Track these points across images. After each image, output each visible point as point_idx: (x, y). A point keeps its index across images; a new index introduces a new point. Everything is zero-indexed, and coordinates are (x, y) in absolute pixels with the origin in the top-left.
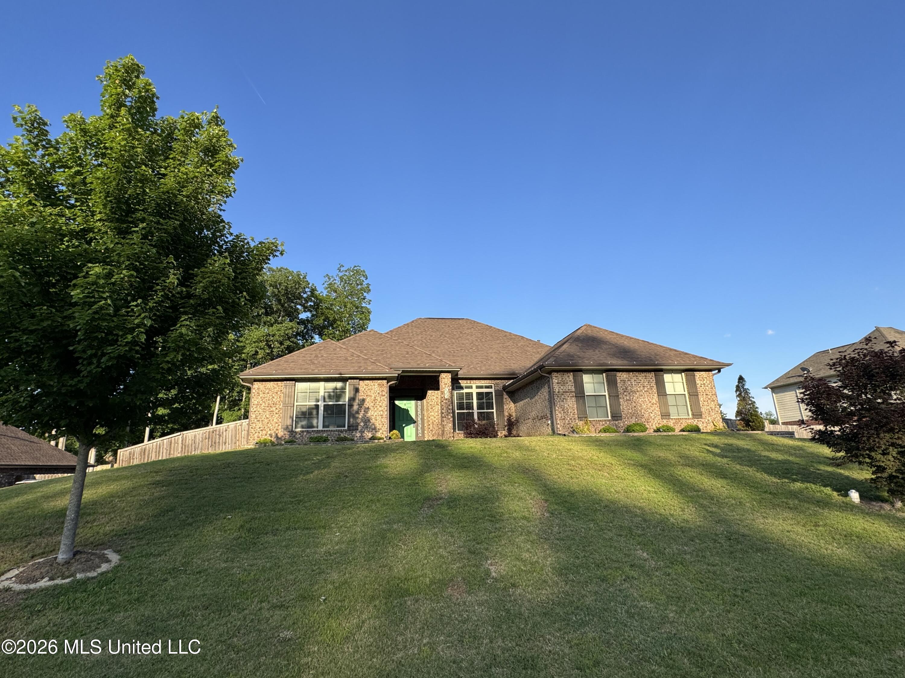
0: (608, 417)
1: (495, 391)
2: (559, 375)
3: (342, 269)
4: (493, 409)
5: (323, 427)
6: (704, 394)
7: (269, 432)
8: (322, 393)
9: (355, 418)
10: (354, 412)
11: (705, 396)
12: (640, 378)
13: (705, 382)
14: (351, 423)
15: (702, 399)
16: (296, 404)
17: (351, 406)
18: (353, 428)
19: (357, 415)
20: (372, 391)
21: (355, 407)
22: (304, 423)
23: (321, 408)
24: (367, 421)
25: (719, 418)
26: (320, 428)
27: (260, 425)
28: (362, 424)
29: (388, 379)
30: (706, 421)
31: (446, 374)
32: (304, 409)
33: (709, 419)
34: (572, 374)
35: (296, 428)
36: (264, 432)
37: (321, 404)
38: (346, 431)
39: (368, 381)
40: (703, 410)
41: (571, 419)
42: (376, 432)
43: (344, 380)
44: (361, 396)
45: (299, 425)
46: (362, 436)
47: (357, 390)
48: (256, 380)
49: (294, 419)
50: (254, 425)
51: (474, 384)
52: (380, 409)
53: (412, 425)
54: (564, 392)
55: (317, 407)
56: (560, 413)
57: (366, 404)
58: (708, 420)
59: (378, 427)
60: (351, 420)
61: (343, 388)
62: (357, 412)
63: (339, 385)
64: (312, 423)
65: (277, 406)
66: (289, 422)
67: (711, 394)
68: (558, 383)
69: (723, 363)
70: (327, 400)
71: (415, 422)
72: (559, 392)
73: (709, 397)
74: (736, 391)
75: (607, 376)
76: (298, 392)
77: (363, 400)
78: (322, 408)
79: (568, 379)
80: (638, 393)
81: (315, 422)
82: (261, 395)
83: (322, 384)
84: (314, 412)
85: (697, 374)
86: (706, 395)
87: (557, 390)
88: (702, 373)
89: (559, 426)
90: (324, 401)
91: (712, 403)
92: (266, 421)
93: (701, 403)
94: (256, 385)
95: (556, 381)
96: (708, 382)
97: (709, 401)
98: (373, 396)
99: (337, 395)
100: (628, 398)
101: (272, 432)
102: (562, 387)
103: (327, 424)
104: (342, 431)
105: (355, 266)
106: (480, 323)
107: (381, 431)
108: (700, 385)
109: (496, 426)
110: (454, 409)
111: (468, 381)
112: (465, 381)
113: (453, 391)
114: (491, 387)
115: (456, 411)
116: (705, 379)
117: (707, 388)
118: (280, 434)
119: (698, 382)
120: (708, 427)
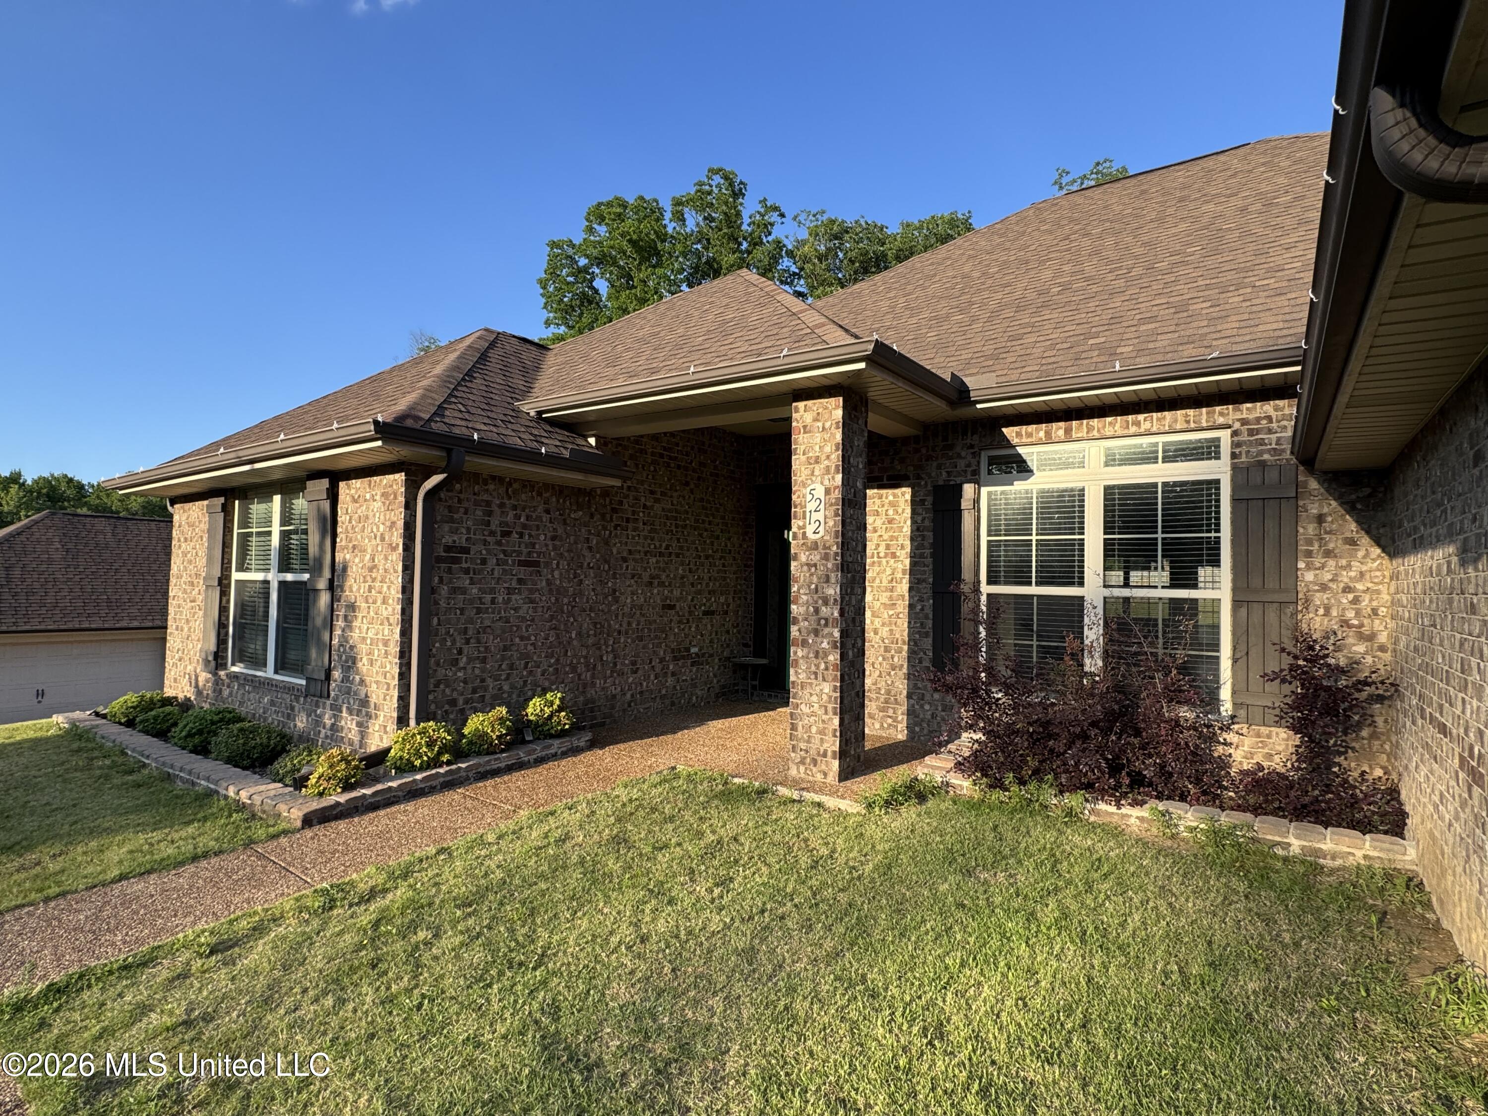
20: (368, 530)
21: (323, 600)
23: (274, 597)
29: (404, 467)
31: (816, 405)
39: (358, 484)
42: (369, 716)
51: (1097, 441)
52: (384, 610)
65: (201, 584)
66: (211, 639)
76: (238, 538)
77: (346, 569)
82: (183, 547)
83: (277, 501)
90: (280, 569)
94: (177, 514)
107: (380, 717)
109: (1225, 694)
110: (967, 574)
111: (1058, 429)
112: (1039, 431)
113: (968, 489)
114: (1209, 451)
115: (986, 589)
118: (201, 677)
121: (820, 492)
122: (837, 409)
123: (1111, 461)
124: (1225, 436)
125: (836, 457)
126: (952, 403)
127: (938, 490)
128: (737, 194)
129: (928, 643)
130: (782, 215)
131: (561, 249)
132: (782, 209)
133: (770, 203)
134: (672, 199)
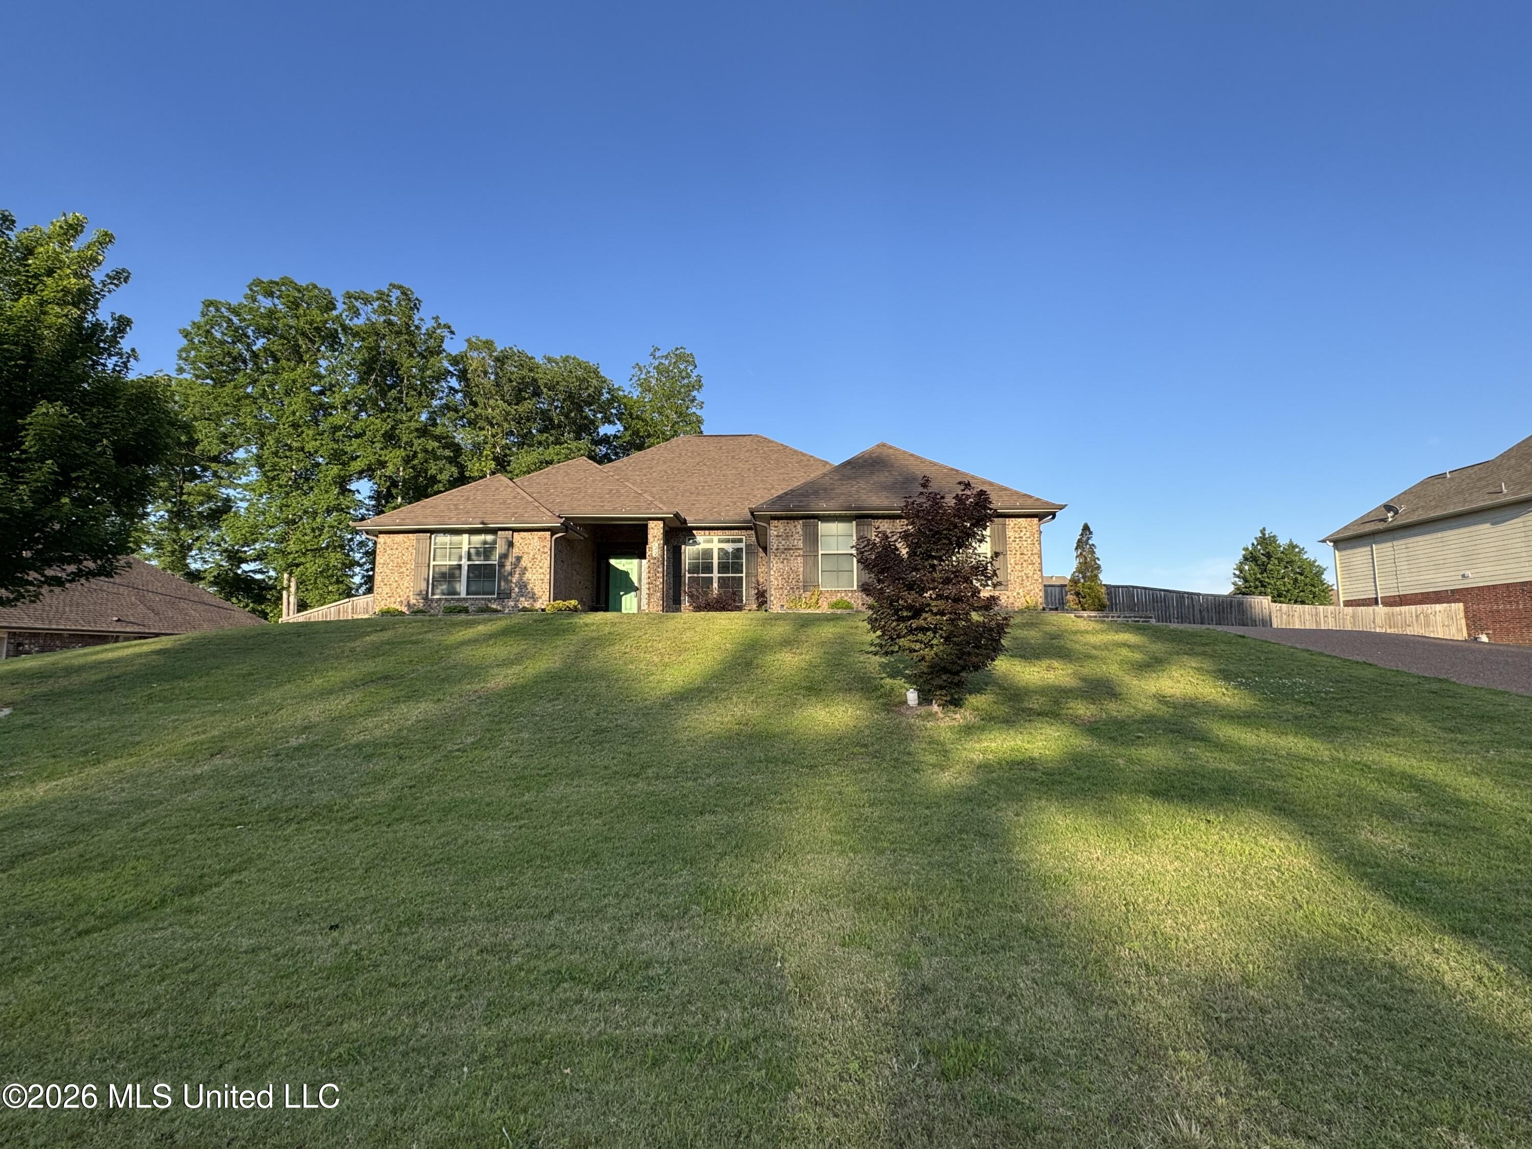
0: (853, 586)
1: (746, 546)
2: (780, 524)
3: (658, 354)
4: (742, 573)
5: (468, 594)
6: (1018, 553)
7: (399, 600)
8: (465, 549)
9: (508, 582)
10: (506, 574)
11: (1018, 556)
13: (1022, 534)
14: (502, 588)
15: (1012, 561)
16: (432, 563)
17: (502, 565)
18: (504, 595)
19: (510, 578)
20: (531, 547)
21: (508, 568)
22: (444, 587)
24: (523, 586)
25: (1037, 590)
26: (463, 595)
27: (387, 589)
28: (517, 590)
29: (553, 531)
30: (1015, 594)
31: (655, 522)
32: (444, 569)
33: (1021, 591)
34: (801, 522)
35: (433, 594)
36: (393, 599)
37: (465, 563)
38: (495, 600)
39: (525, 533)
40: (1011, 578)
41: (792, 588)
42: (535, 601)
43: (494, 531)
44: (516, 551)
45: (438, 591)
46: (516, 606)
47: (511, 544)
48: (381, 532)
49: (431, 581)
50: (380, 590)
51: (716, 537)
52: (541, 571)
53: (633, 594)
54: (785, 549)
55: (460, 566)
56: (776, 579)
57: (523, 563)
58: (1018, 594)
59: (538, 594)
60: (503, 584)
61: (495, 542)
62: (511, 574)
63: (489, 538)
64: (454, 588)
65: (408, 566)
66: (423, 586)
67: (1030, 553)
68: (777, 536)
69: (1054, 504)
70: (474, 557)
71: (636, 589)
72: (777, 549)
73: (1026, 558)
74: (1076, 549)
75: (857, 525)
76: (435, 549)
77: (519, 559)
78: (466, 568)
79: (793, 530)
81: (457, 586)
82: (388, 552)
83: (466, 537)
84: (457, 572)
85: (1011, 522)
86: (1022, 554)
87: (775, 547)
88: (1020, 520)
89: (772, 598)
90: (469, 560)
91: (1030, 567)
92: (395, 585)
93: (1009, 566)
94: (382, 539)
95: (775, 533)
96: (1028, 534)
97: (1025, 564)
98: (532, 553)
99: (487, 551)
101: (403, 599)
102: (783, 542)
103: (473, 588)
104: (489, 600)
105: (677, 349)
106: (772, 442)
107: (540, 601)
108: (1012, 538)
109: (744, 598)
110: (683, 571)
111: (707, 532)
112: (702, 532)
113: (683, 547)
114: (740, 541)
115: (687, 575)
116: (1024, 530)
117: (1025, 543)
118: (413, 601)
119: (1010, 533)
120: (1016, 604)
121: (657, 545)
122: (661, 524)
123: (720, 541)
124: (744, 537)
125: (661, 536)
126: (682, 523)
127: (674, 547)
128: (416, 306)
129: (671, 591)
130: (452, 333)
131: (218, 310)
132: (453, 329)
133: (442, 322)
134: (348, 293)
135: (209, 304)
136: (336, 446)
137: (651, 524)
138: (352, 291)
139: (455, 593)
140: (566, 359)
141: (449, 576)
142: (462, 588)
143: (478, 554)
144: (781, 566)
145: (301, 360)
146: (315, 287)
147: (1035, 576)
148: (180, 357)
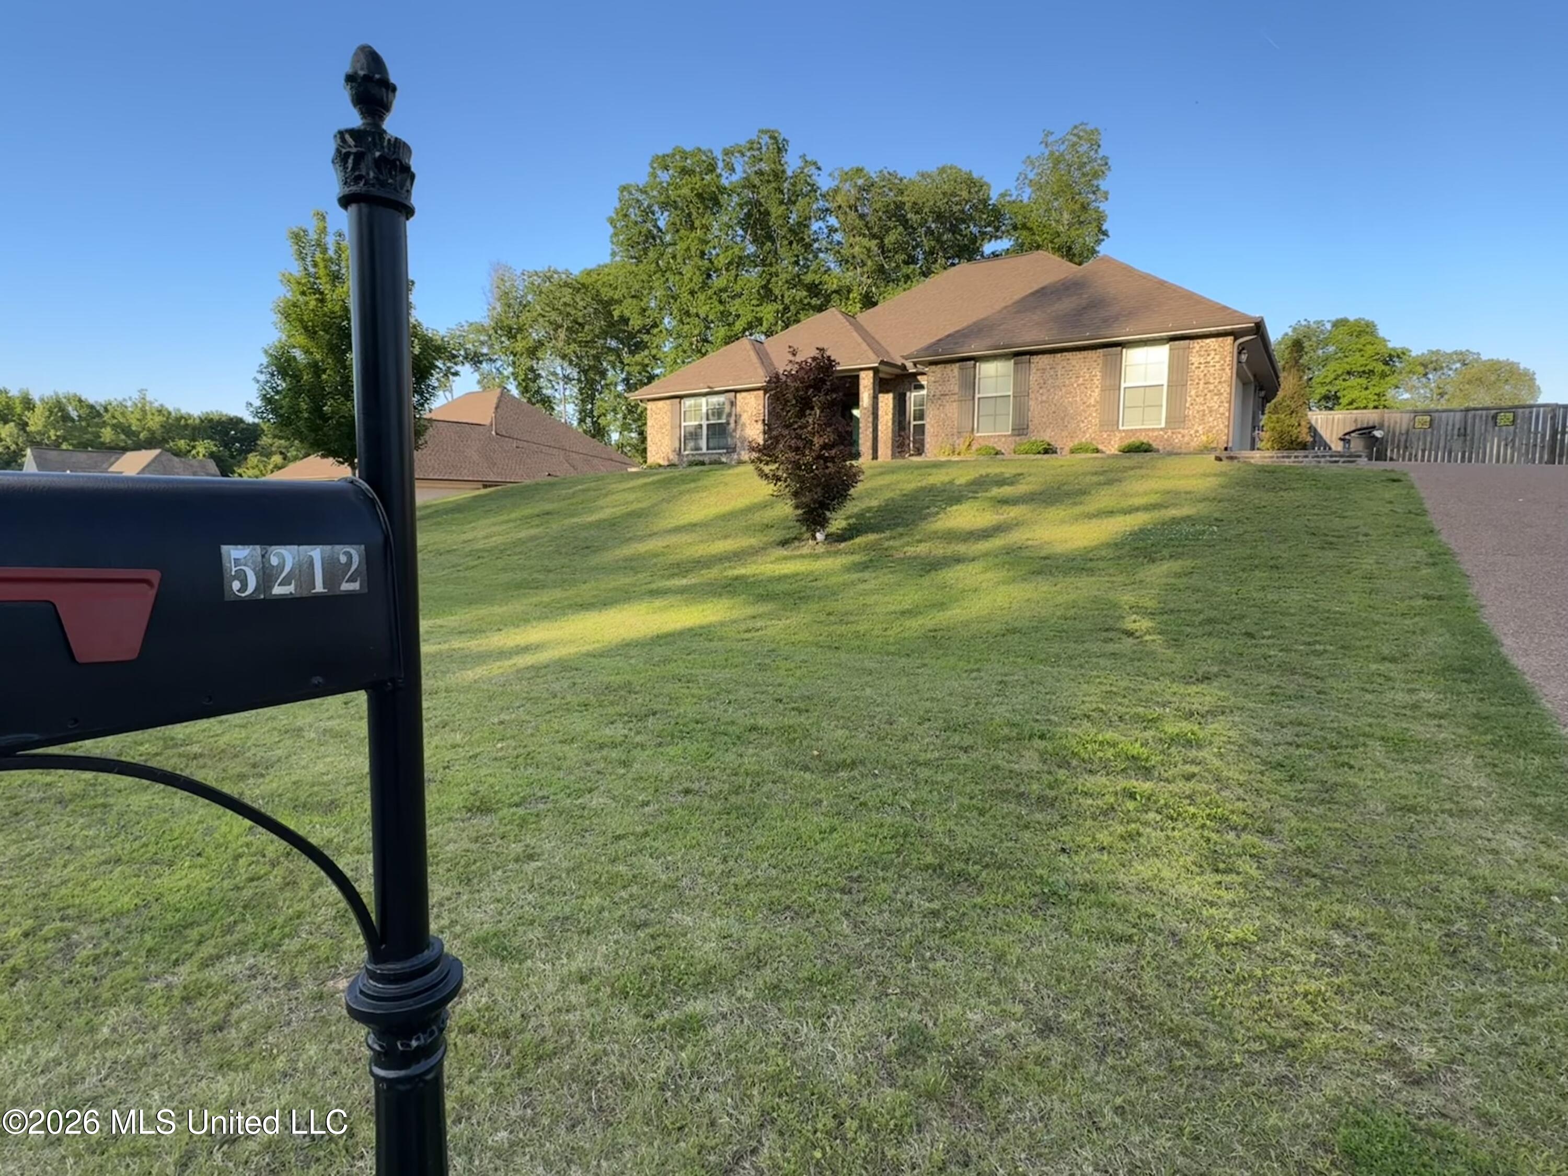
2: (938, 369)
5: (708, 449)
6: (1202, 382)
7: (662, 456)
8: (704, 410)
9: (733, 437)
10: (731, 430)
11: (1201, 386)
12: (1074, 363)
13: (1209, 358)
14: (729, 443)
15: (1193, 393)
16: (683, 424)
17: (728, 423)
18: (731, 450)
19: (734, 433)
20: (748, 405)
21: (733, 425)
22: (692, 444)
23: (705, 428)
24: (745, 439)
25: (1222, 426)
26: (704, 450)
27: (654, 449)
28: (738, 444)
30: (1192, 432)
31: (866, 373)
32: (691, 429)
33: (1200, 428)
34: (957, 365)
35: (684, 450)
36: (659, 455)
37: (704, 423)
38: (725, 453)
39: (744, 394)
40: (1189, 413)
41: (947, 435)
43: (723, 393)
44: (738, 409)
45: (688, 448)
46: (739, 459)
47: (734, 404)
48: (649, 400)
49: (682, 440)
50: (650, 449)
52: (757, 426)
54: (942, 395)
55: (701, 426)
56: (932, 426)
57: (742, 420)
58: (1197, 431)
60: (729, 439)
61: (724, 403)
62: (734, 430)
63: (720, 399)
64: (699, 445)
65: (667, 428)
66: (678, 444)
67: (1217, 381)
68: (934, 382)
70: (711, 418)
72: (934, 396)
73: (1212, 387)
75: (1015, 363)
76: (684, 412)
77: (739, 417)
79: (950, 374)
80: (1064, 390)
81: (701, 443)
82: (655, 417)
83: (704, 399)
84: (700, 431)
85: (1197, 345)
86: (1206, 383)
87: (932, 393)
88: (1208, 341)
89: (928, 446)
90: (708, 419)
91: (1216, 398)
92: (659, 443)
93: (1188, 399)
94: (651, 405)
95: (933, 379)
96: (1217, 358)
97: (1209, 396)
98: (748, 413)
99: (718, 413)
100: (1044, 398)
101: (664, 455)
102: (940, 388)
103: (711, 445)
104: (721, 454)
108: (1196, 365)
110: (908, 419)
113: (908, 392)
115: (913, 423)
116: (1213, 353)
117: (1212, 370)
118: (671, 457)
119: (1195, 359)
120: (1193, 444)
121: (867, 395)
122: (871, 373)
125: (872, 386)
126: (902, 371)
127: (899, 394)
128: (780, 150)
130: (819, 169)
131: (631, 193)
132: (819, 164)
133: (809, 158)
134: (724, 150)
135: (624, 189)
136: (722, 308)
137: (863, 374)
138: (727, 146)
139: (699, 449)
140: (942, 170)
141: (694, 435)
142: (703, 443)
143: (713, 414)
144: (937, 412)
145: (692, 228)
146: (699, 150)
147: (1221, 410)
148: (612, 242)
